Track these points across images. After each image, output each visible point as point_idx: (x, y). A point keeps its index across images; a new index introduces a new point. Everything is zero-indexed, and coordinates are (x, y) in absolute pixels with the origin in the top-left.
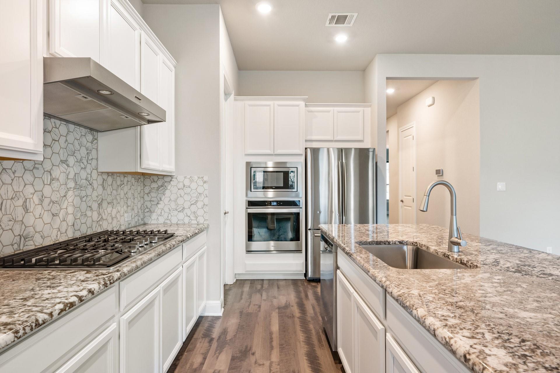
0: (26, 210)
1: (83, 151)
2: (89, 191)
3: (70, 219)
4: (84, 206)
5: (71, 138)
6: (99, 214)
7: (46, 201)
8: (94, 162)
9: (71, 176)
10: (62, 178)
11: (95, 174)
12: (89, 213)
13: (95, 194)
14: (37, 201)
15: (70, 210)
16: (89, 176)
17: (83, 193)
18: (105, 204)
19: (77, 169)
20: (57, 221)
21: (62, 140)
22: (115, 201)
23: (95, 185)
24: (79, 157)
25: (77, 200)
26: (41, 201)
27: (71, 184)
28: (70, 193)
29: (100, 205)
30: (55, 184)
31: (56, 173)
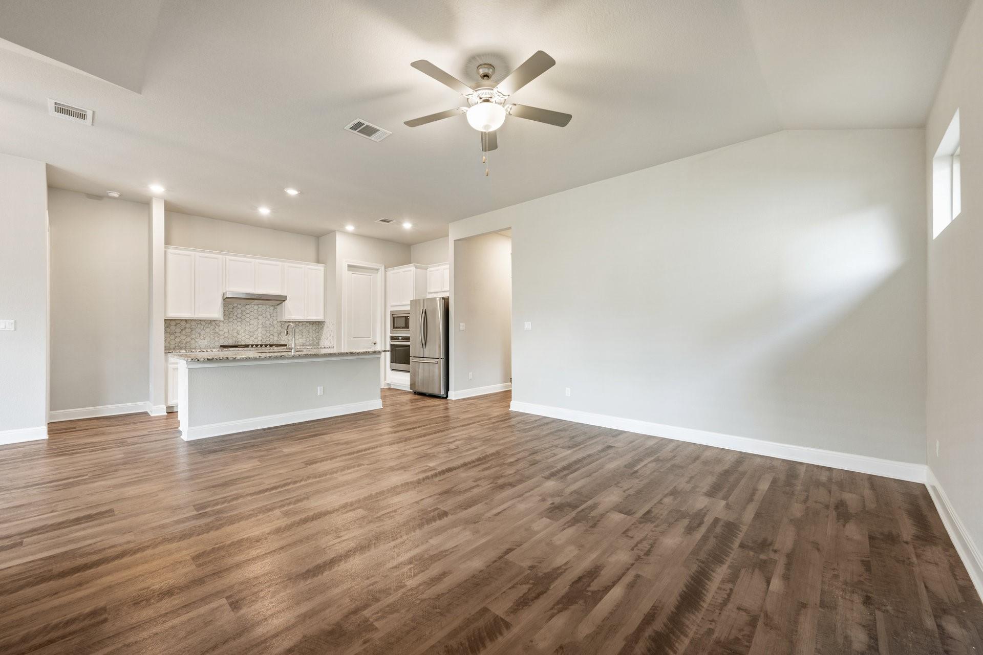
0: (238, 334)
1: (268, 314)
2: (272, 328)
4: (268, 334)
5: (260, 310)
6: (279, 338)
7: (247, 332)
8: (275, 318)
9: (261, 322)
10: (256, 324)
11: (275, 322)
12: (271, 337)
13: (275, 330)
14: (243, 331)
16: (271, 324)
17: (268, 329)
18: (283, 334)
20: (252, 339)
21: (255, 312)
23: (276, 326)
24: (265, 316)
25: (264, 332)
26: (245, 331)
27: (261, 326)
28: (260, 329)
29: (279, 334)
30: (251, 326)
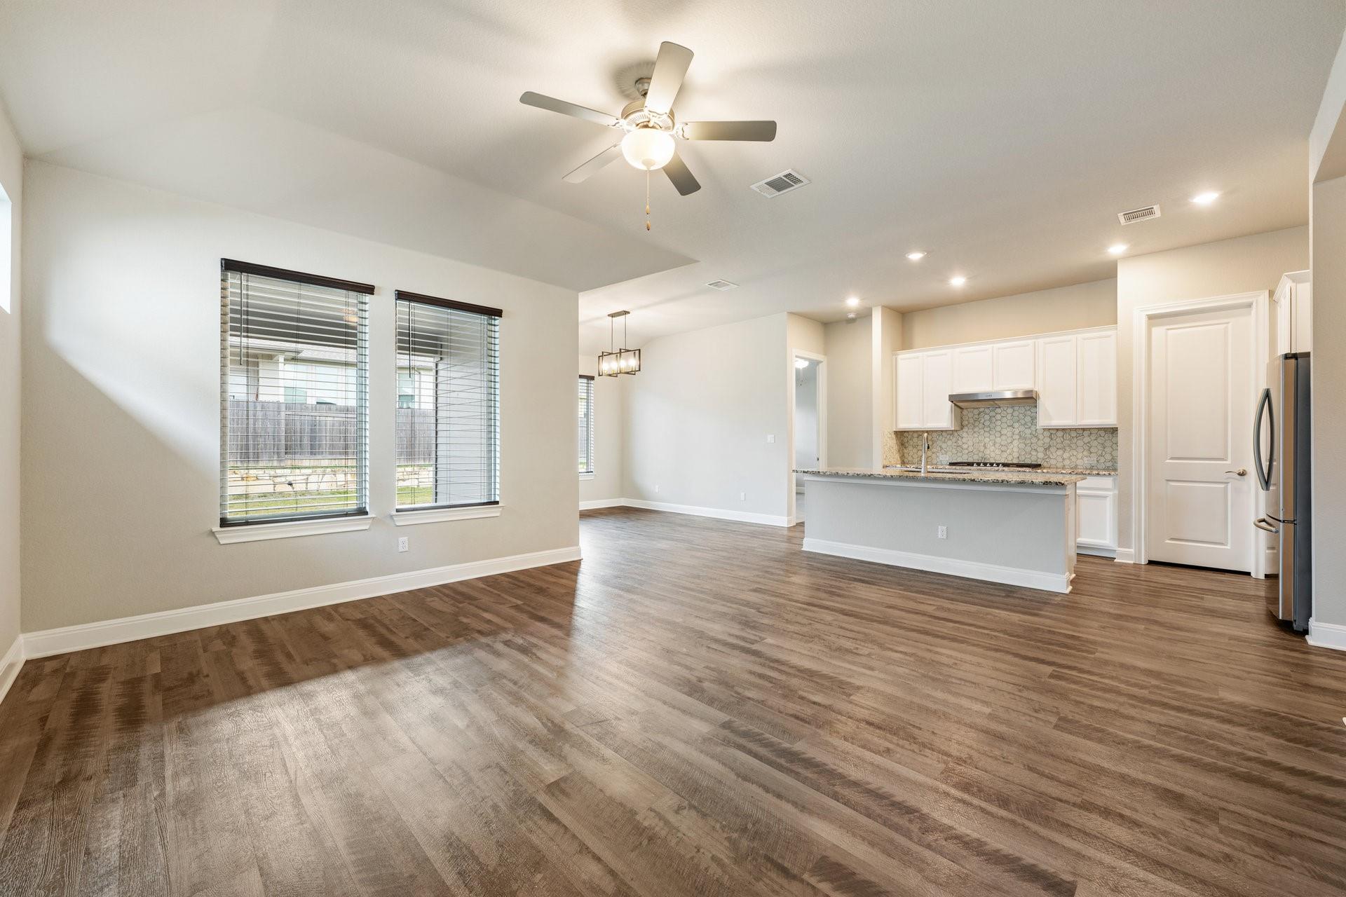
0: (985, 448)
3: (1016, 455)
6: (1046, 455)
10: (1009, 434)
14: (992, 444)
15: (1015, 450)
16: (1034, 433)
17: (1028, 442)
18: (1053, 449)
19: (1022, 428)
20: (1005, 455)
21: (1009, 417)
22: (1067, 448)
25: (1022, 446)
26: (994, 445)
31: (1004, 432)
